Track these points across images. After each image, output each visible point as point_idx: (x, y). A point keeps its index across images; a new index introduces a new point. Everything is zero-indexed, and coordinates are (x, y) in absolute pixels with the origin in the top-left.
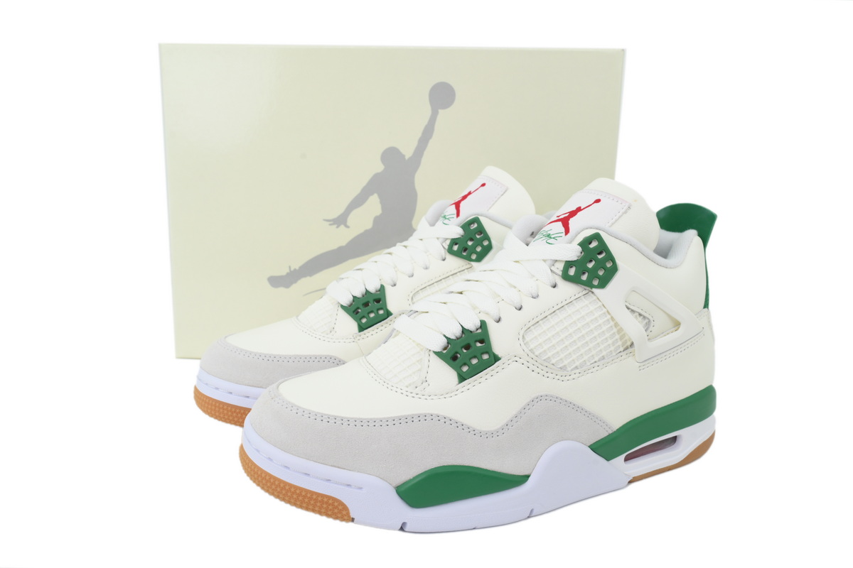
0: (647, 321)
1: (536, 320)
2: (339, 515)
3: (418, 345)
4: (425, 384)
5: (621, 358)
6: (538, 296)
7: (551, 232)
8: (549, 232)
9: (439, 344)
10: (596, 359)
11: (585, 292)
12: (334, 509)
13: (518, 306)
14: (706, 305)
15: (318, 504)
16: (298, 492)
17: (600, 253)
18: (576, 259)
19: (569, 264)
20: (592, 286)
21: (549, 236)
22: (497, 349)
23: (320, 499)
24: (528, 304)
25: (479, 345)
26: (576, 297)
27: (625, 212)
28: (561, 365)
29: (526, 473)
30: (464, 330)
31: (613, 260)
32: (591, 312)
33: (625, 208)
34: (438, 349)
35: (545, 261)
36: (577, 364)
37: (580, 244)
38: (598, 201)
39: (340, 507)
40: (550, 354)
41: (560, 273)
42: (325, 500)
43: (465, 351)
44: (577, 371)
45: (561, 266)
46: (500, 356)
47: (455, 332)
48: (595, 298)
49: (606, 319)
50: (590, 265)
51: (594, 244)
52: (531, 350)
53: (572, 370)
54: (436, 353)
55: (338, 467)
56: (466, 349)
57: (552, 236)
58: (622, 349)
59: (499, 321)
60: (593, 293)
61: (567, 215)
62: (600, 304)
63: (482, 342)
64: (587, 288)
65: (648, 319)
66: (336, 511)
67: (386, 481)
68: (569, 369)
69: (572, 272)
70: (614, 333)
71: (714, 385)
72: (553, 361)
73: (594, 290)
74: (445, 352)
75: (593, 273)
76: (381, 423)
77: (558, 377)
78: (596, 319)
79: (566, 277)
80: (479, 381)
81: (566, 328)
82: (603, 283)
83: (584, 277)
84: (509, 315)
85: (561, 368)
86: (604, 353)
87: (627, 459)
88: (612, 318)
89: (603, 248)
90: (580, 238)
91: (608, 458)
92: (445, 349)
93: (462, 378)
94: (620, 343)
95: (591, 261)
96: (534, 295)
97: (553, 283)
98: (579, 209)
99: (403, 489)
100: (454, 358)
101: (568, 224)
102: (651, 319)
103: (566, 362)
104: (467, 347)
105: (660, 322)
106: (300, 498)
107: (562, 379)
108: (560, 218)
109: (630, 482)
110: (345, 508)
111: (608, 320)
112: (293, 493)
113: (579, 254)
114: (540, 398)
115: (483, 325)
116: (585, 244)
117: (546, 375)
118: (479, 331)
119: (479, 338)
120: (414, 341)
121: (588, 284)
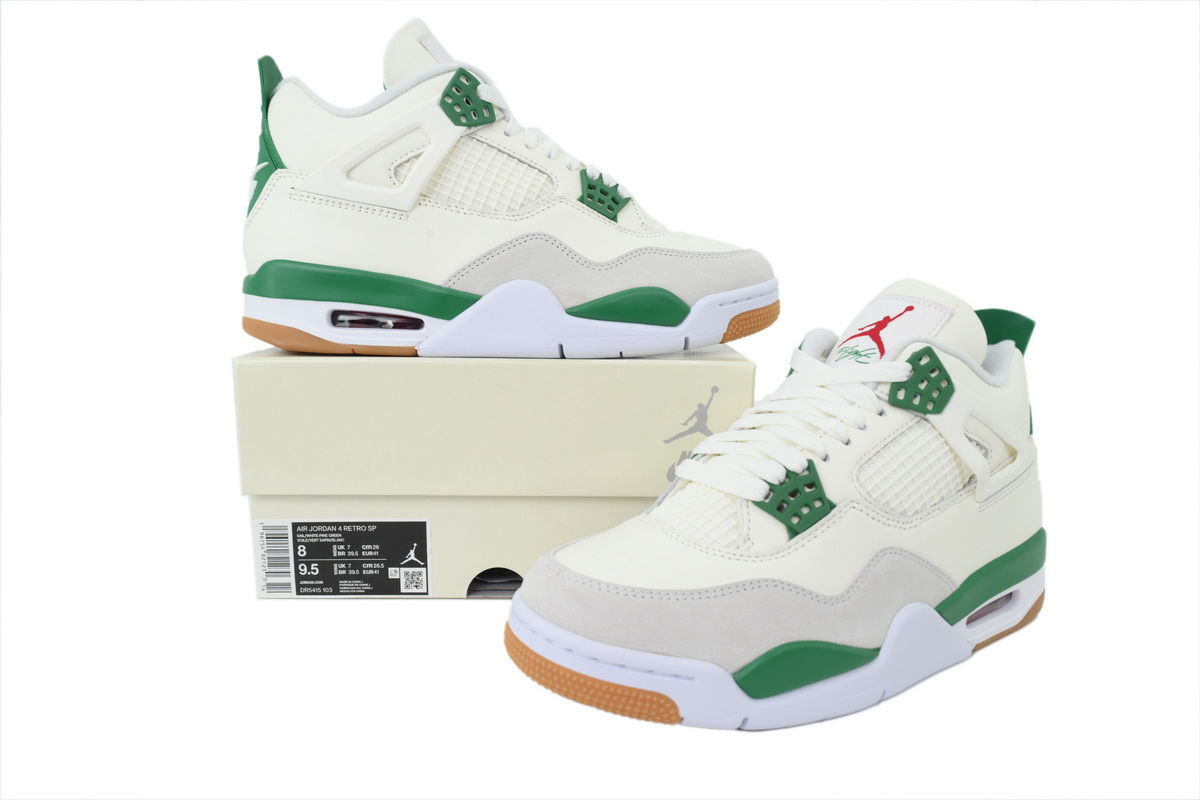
0: (984, 451)
1: (869, 456)
2: (666, 716)
3: (728, 494)
4: (748, 543)
5: (960, 498)
6: (865, 427)
7: (859, 349)
8: (856, 349)
9: (760, 492)
10: (936, 501)
11: (917, 419)
12: (656, 708)
13: (846, 441)
14: (1031, 432)
15: (639, 704)
16: (612, 690)
17: (933, 371)
18: (905, 379)
19: (896, 386)
20: (926, 412)
21: (857, 353)
22: (831, 494)
23: (641, 696)
24: (856, 436)
25: (808, 490)
26: (899, 432)
27: (948, 321)
28: (901, 510)
29: (876, 646)
30: (789, 474)
31: (949, 380)
32: (928, 443)
33: (948, 315)
34: (759, 498)
35: (864, 383)
36: (918, 507)
37: (909, 361)
38: (910, 308)
39: (668, 705)
40: (888, 497)
41: (887, 398)
42: (648, 697)
43: (792, 499)
44: (918, 516)
45: (886, 389)
46: (834, 502)
47: (777, 475)
48: (929, 425)
49: (944, 450)
50: (922, 386)
51: (924, 361)
52: (868, 493)
53: (912, 516)
54: (757, 504)
55: (663, 654)
56: (792, 496)
57: (863, 354)
58: (961, 487)
59: (825, 459)
60: (926, 420)
61: (873, 327)
62: (936, 433)
63: (810, 486)
64: (920, 414)
65: (985, 448)
66: (662, 710)
67: (722, 667)
68: (909, 514)
69: (901, 395)
70: (953, 469)
71: (1045, 528)
72: (893, 505)
73: (929, 416)
74: (767, 501)
75: (926, 396)
76: (708, 595)
77: (899, 525)
78: (933, 451)
79: (894, 402)
80: (814, 535)
81: (902, 464)
82: (939, 408)
83: (916, 401)
84: (836, 450)
85: (901, 514)
86: (944, 493)
87: (968, 623)
88: (952, 450)
89: (936, 365)
90: (908, 353)
91: (952, 621)
92: (766, 498)
93: (793, 532)
94: (959, 480)
95: (923, 381)
96: (861, 426)
97: (879, 410)
98: (887, 320)
99: (742, 675)
100: (780, 508)
101: (879, 338)
102: (989, 449)
103: (906, 506)
104: (793, 494)
105: (998, 452)
106: (615, 698)
107: (903, 526)
108: (865, 330)
109: (975, 650)
110: (673, 706)
111: (946, 452)
112: (605, 692)
113: (908, 373)
114: (884, 552)
115: (811, 466)
116: (914, 360)
117: (888, 522)
118: (806, 473)
119: (808, 481)
120: (720, 491)
121: (922, 410)
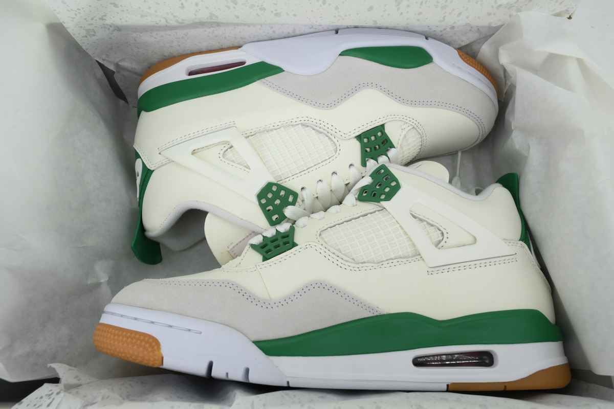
5: (252, 131)
6: (317, 182)
10: (275, 131)
11: (282, 182)
13: (334, 175)
17: (270, 210)
18: (288, 207)
19: (293, 203)
20: (277, 185)
24: (327, 176)
26: (289, 179)
29: (342, 57)
30: (376, 159)
31: (261, 204)
34: (392, 149)
36: (292, 129)
37: (285, 218)
41: (299, 198)
44: (293, 124)
45: (298, 203)
46: (356, 139)
48: (275, 176)
49: (395, 226)
50: (278, 202)
51: (275, 218)
52: (331, 140)
53: (298, 124)
54: (394, 147)
64: (280, 184)
67: (439, 67)
68: (301, 126)
69: (291, 199)
72: (344, 252)
73: (276, 182)
74: (389, 148)
75: (276, 195)
77: (312, 120)
79: (295, 195)
82: (268, 186)
83: (283, 193)
85: (309, 127)
86: (268, 135)
89: (268, 214)
91: (263, 64)
95: (278, 205)
97: (304, 191)
100: (384, 143)
107: (308, 119)
109: (241, 46)
113: (286, 210)
114: (329, 106)
116: (282, 219)
117: (321, 122)
121: (280, 187)
